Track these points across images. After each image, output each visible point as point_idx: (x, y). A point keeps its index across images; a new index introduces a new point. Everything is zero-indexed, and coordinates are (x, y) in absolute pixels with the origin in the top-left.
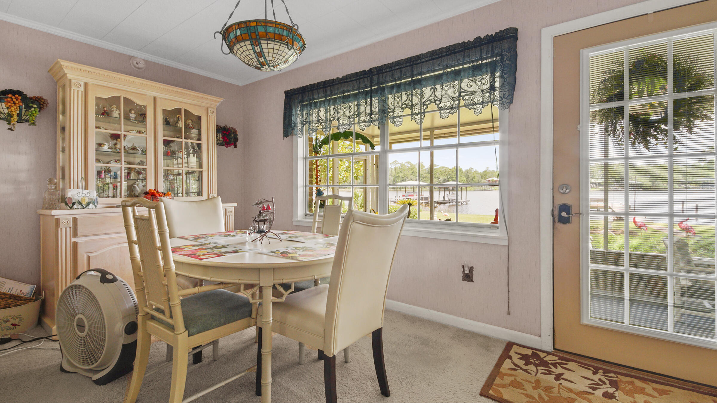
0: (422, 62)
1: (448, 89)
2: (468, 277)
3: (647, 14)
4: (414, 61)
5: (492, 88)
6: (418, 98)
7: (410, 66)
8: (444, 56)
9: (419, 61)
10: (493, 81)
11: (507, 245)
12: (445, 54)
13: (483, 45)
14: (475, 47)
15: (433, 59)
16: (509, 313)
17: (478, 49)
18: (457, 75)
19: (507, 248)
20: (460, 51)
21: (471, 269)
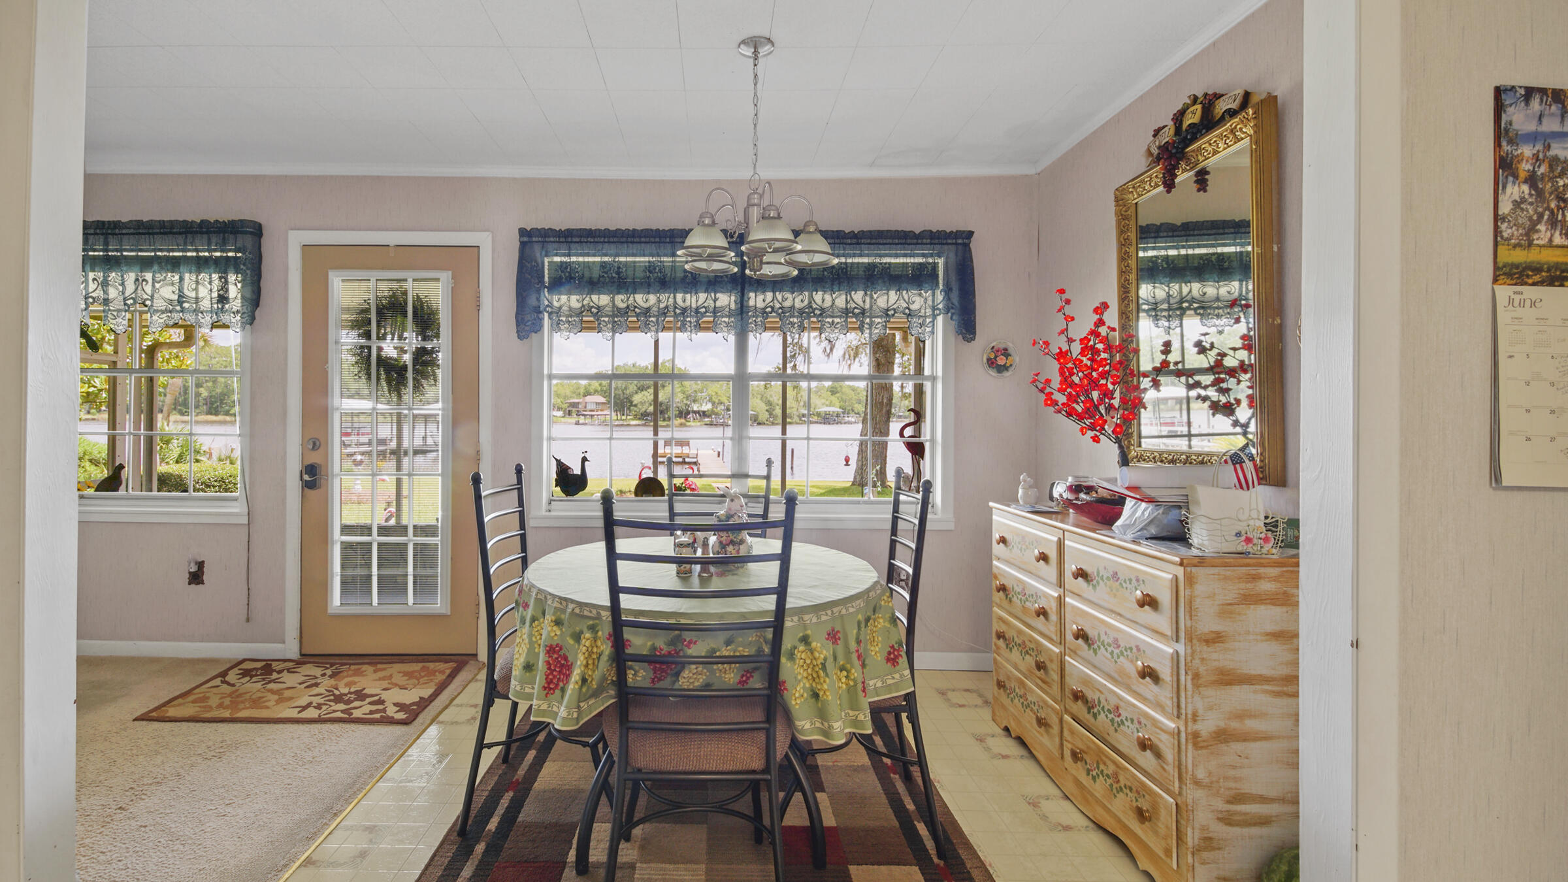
0: (123, 234)
1: (161, 287)
2: (196, 578)
3: (388, 246)
4: (108, 228)
5: (223, 299)
6: (117, 289)
7: (102, 234)
8: (157, 233)
9: (117, 231)
10: (224, 287)
11: (247, 523)
12: (158, 231)
13: (211, 232)
14: (202, 233)
15: (140, 234)
16: (248, 620)
17: (205, 236)
18: (174, 264)
19: (247, 527)
20: (180, 233)
21: (201, 565)
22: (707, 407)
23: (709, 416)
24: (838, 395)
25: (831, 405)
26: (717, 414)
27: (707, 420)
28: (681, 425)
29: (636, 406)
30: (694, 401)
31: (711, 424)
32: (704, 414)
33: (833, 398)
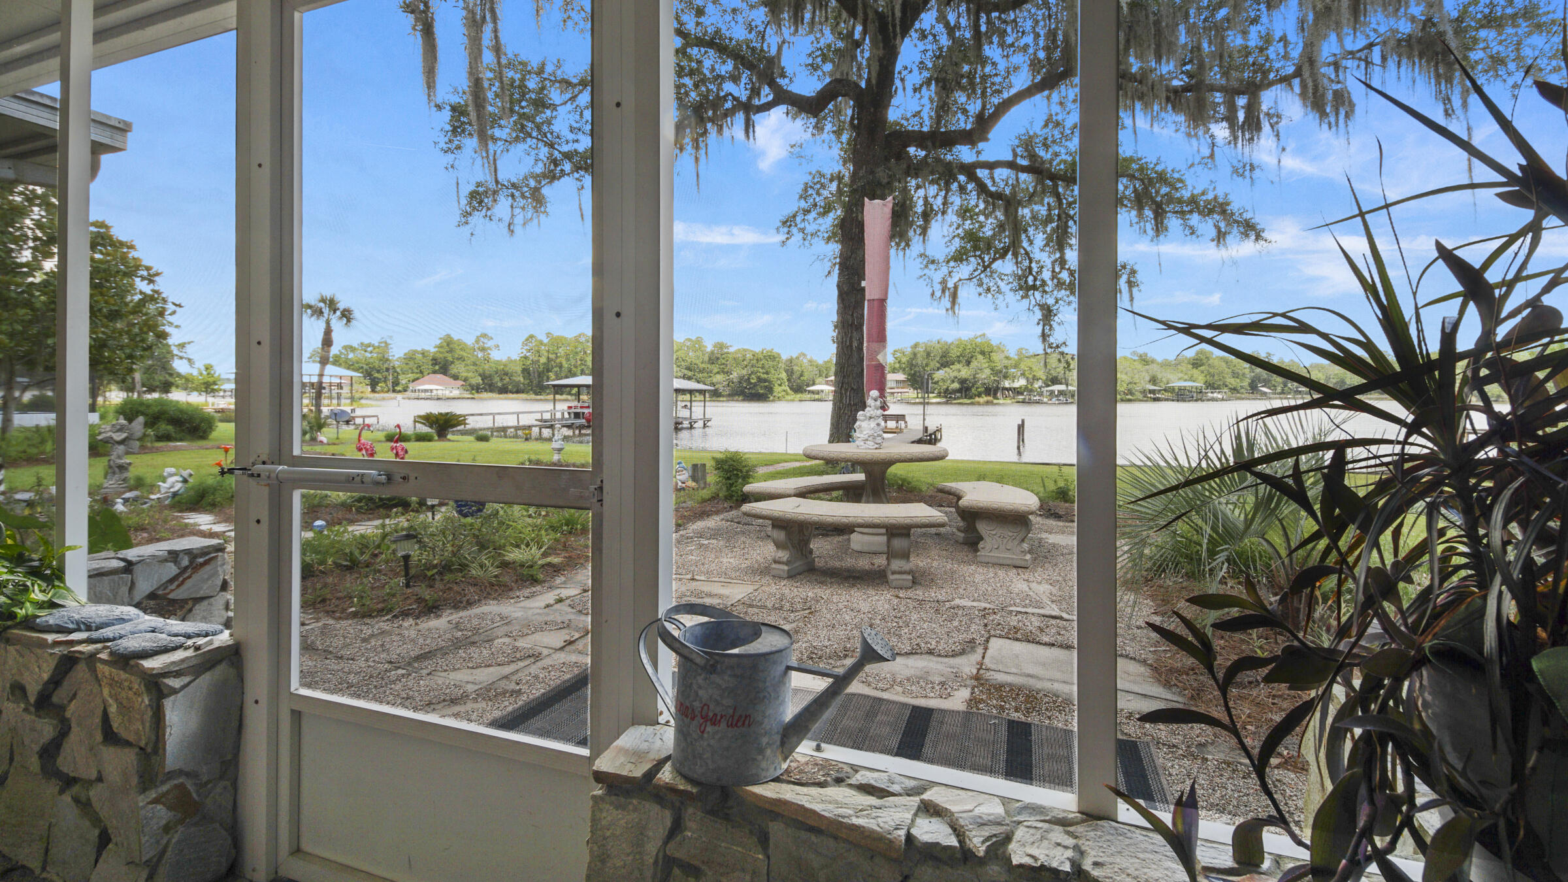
22: (1022, 382)
23: (1022, 394)
24: (1202, 368)
25: (1191, 379)
26: (1031, 391)
27: (1021, 397)
28: (988, 403)
29: (936, 383)
30: (1005, 377)
31: (1023, 402)
32: (1017, 391)
33: (1196, 372)
